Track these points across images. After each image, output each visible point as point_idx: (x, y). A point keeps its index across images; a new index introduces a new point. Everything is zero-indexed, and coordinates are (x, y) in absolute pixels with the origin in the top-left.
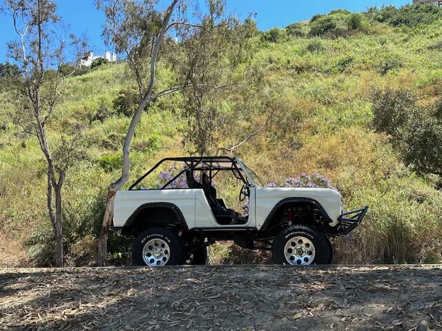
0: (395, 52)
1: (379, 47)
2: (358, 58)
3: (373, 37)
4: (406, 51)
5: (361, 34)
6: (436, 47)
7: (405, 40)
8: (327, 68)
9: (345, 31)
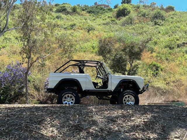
0: (91, 24)
1: (84, 21)
2: (78, 24)
3: (82, 16)
4: (95, 24)
5: (77, 15)
6: (106, 24)
7: (94, 20)
8: (65, 27)
9: (70, 12)
